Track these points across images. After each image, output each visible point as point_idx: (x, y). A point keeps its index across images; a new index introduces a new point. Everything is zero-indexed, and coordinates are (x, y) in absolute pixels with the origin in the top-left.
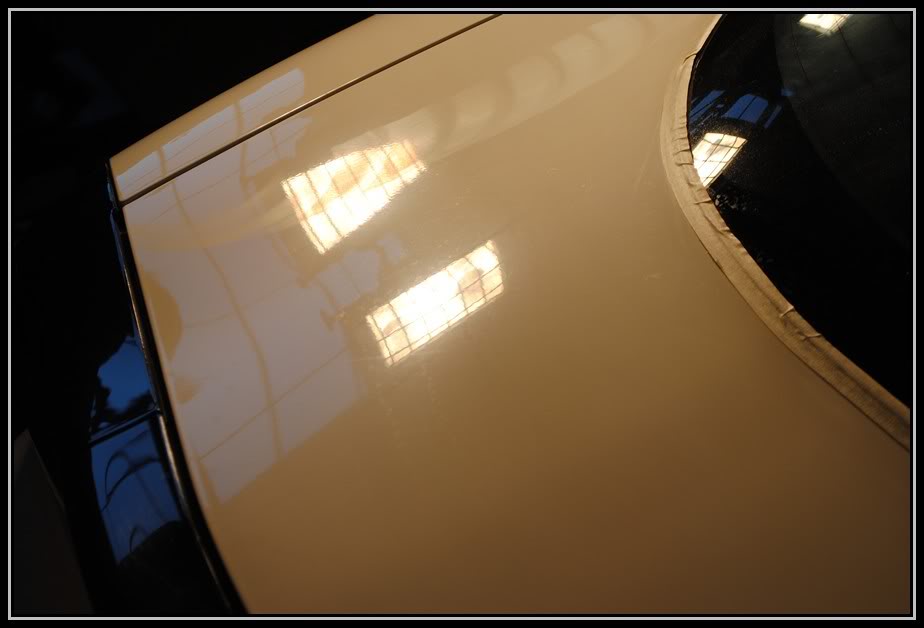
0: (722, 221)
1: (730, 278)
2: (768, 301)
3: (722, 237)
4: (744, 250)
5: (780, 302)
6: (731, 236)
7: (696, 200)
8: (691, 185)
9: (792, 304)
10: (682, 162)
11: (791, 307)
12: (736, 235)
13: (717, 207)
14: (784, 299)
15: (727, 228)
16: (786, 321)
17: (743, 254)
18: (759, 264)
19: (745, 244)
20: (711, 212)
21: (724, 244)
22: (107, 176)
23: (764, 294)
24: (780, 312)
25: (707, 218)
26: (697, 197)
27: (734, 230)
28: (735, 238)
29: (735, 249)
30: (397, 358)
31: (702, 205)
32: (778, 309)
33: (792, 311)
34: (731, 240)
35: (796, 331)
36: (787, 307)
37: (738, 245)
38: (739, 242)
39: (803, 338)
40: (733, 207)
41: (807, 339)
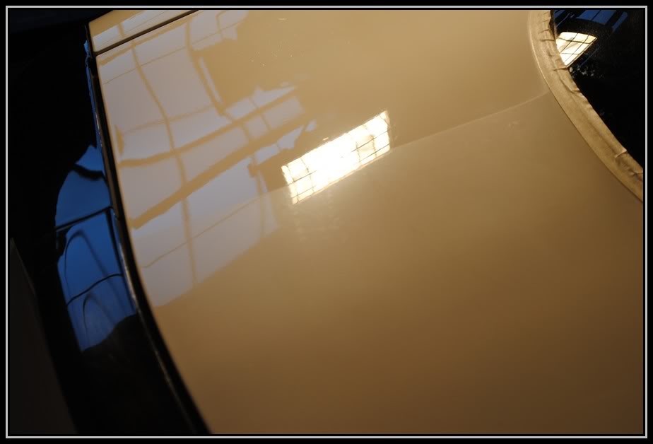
0: (574, 83)
1: (577, 127)
2: (606, 145)
3: (573, 96)
4: (589, 106)
5: (616, 146)
6: (581, 95)
7: (554, 67)
8: (550, 56)
9: (626, 148)
10: (546, 38)
11: (625, 150)
12: (584, 94)
13: (571, 73)
14: (619, 144)
15: (578, 89)
16: (619, 161)
17: (590, 108)
18: (602, 117)
19: (591, 101)
20: (565, 77)
21: (574, 101)
22: (87, 36)
23: (603, 139)
24: (616, 154)
25: (562, 81)
26: (556, 66)
27: (583, 91)
28: (583, 97)
29: (583, 105)
30: (302, 197)
31: (558, 71)
32: (614, 151)
33: (625, 153)
34: (580, 98)
35: (628, 168)
36: (621, 150)
37: (585, 102)
38: (586, 100)
39: (632, 174)
40: (583, 73)
41: (636, 174)
